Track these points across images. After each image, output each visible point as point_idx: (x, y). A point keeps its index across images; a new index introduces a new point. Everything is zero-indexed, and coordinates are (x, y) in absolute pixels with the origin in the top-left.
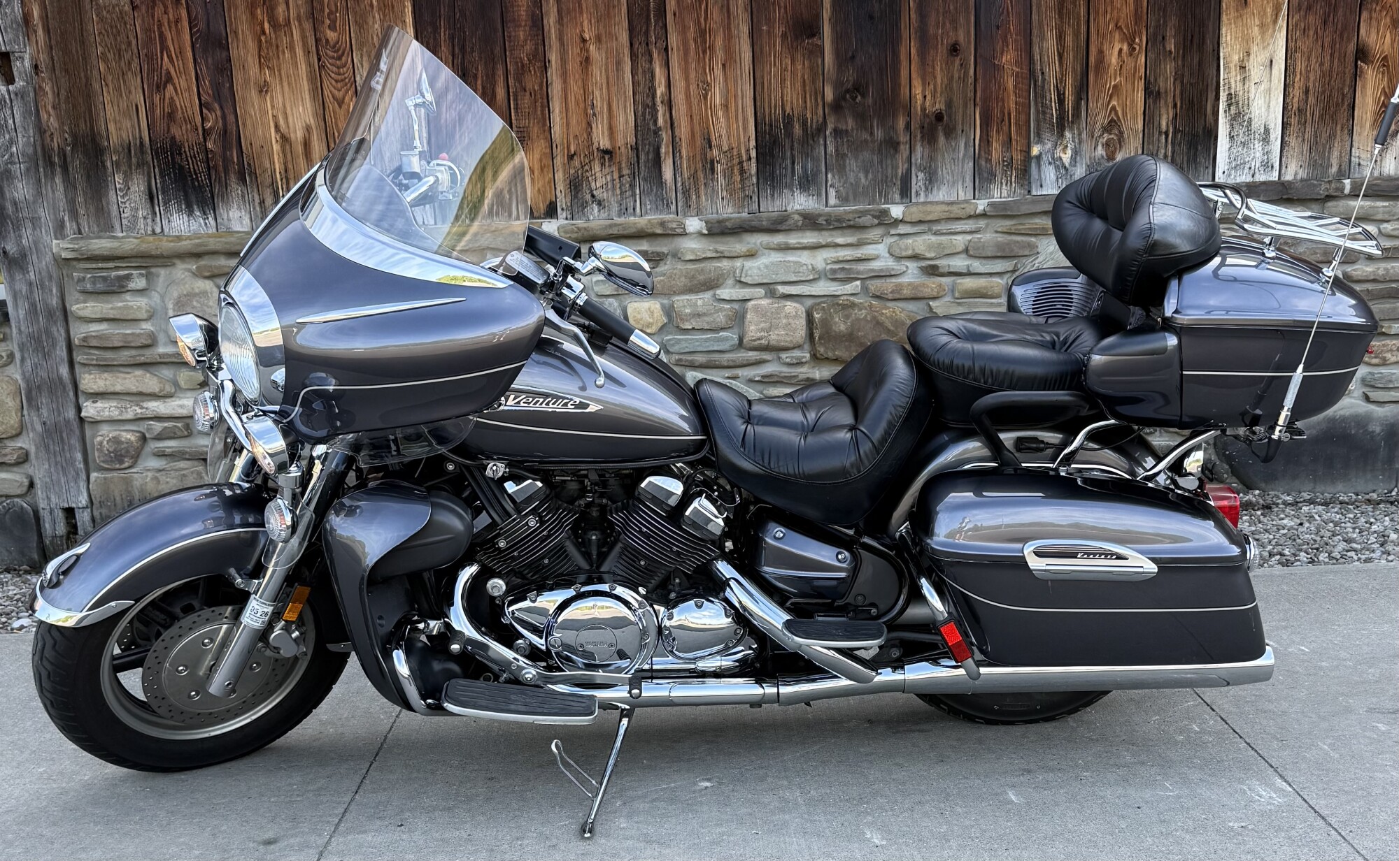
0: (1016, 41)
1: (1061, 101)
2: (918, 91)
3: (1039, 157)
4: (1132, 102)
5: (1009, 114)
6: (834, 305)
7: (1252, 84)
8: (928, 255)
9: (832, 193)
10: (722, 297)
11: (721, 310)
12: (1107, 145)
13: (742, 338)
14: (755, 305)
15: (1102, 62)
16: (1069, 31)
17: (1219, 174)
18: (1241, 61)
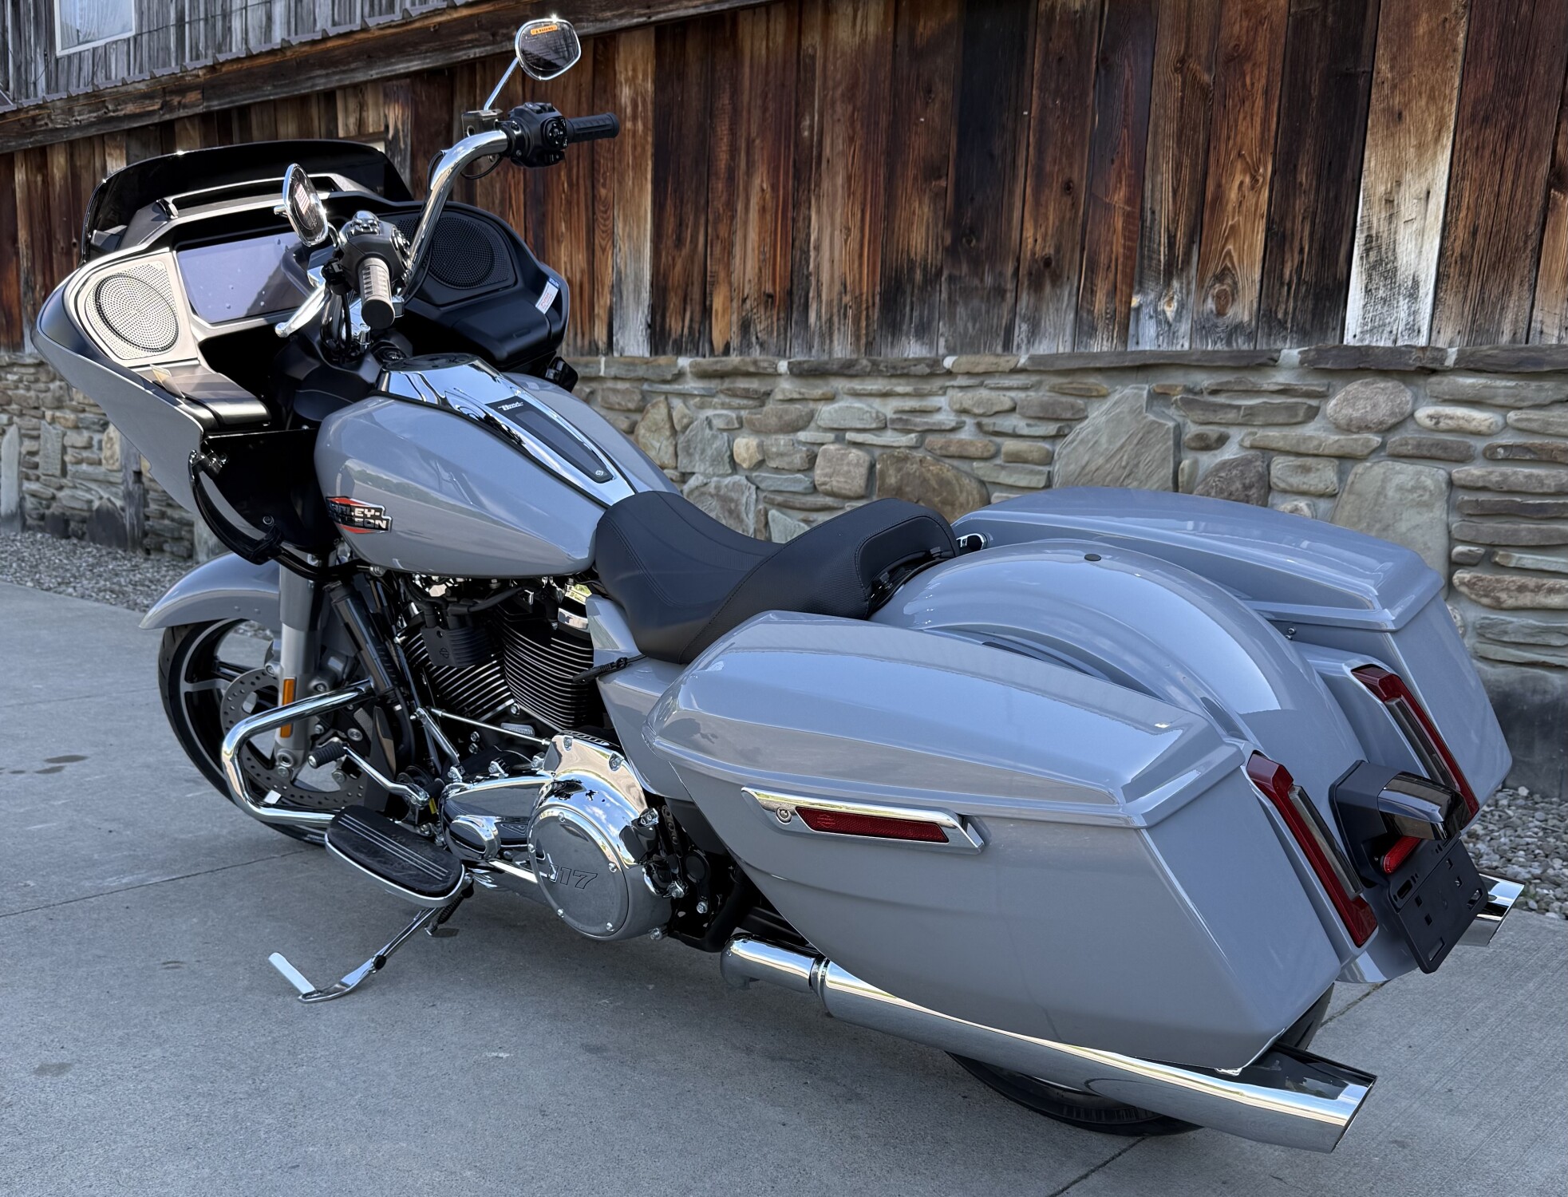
0: (1129, 177)
1: (1171, 244)
2: (1029, 233)
3: (1138, 309)
4: (1251, 246)
5: (1117, 260)
6: (893, 457)
7: (1402, 225)
8: (983, 412)
11: (798, 451)
12: (1218, 297)
13: (813, 482)
14: (825, 450)
15: (1219, 198)
16: (1187, 162)
17: (1348, 338)
18: (1389, 193)
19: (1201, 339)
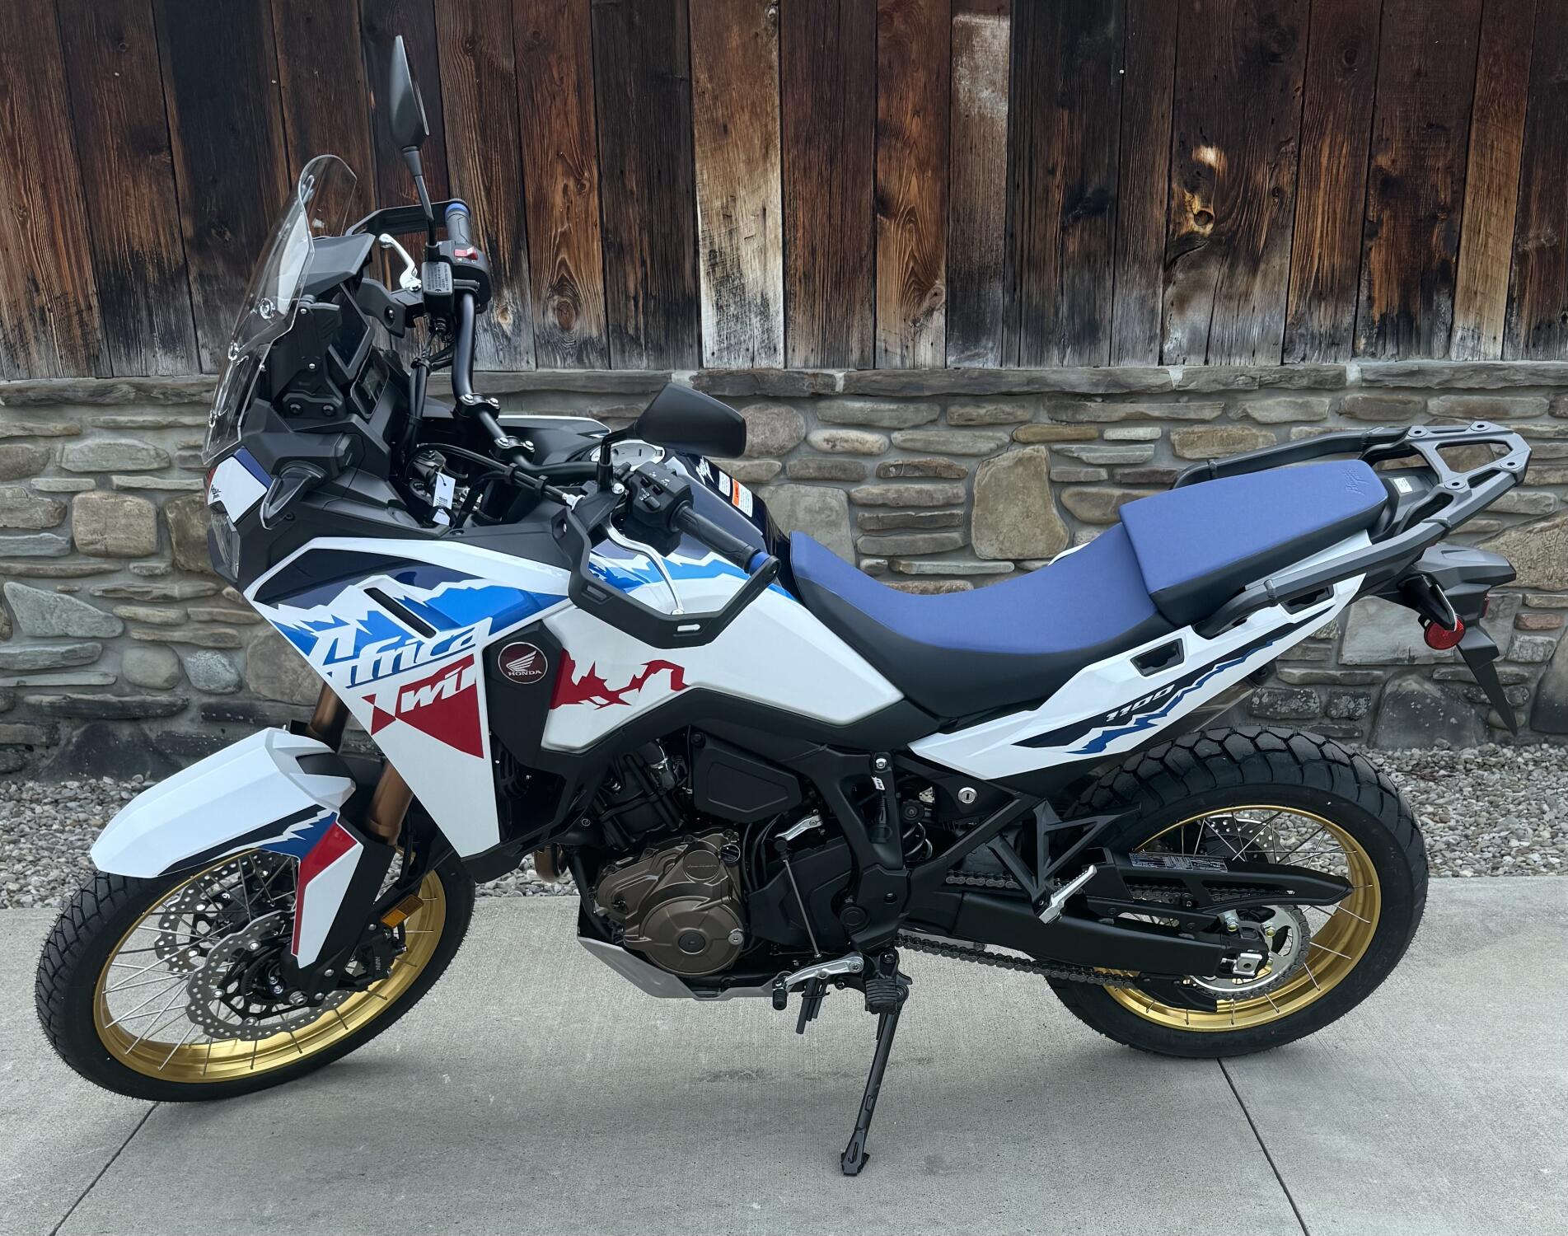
4: (587, 255)
6: (189, 502)
7: (742, 240)
9: (205, 355)
10: (38, 487)
11: (39, 504)
12: (559, 310)
13: (72, 542)
14: (83, 499)
15: (542, 203)
16: (496, 157)
17: (707, 355)
18: (725, 207)
19: (547, 355)
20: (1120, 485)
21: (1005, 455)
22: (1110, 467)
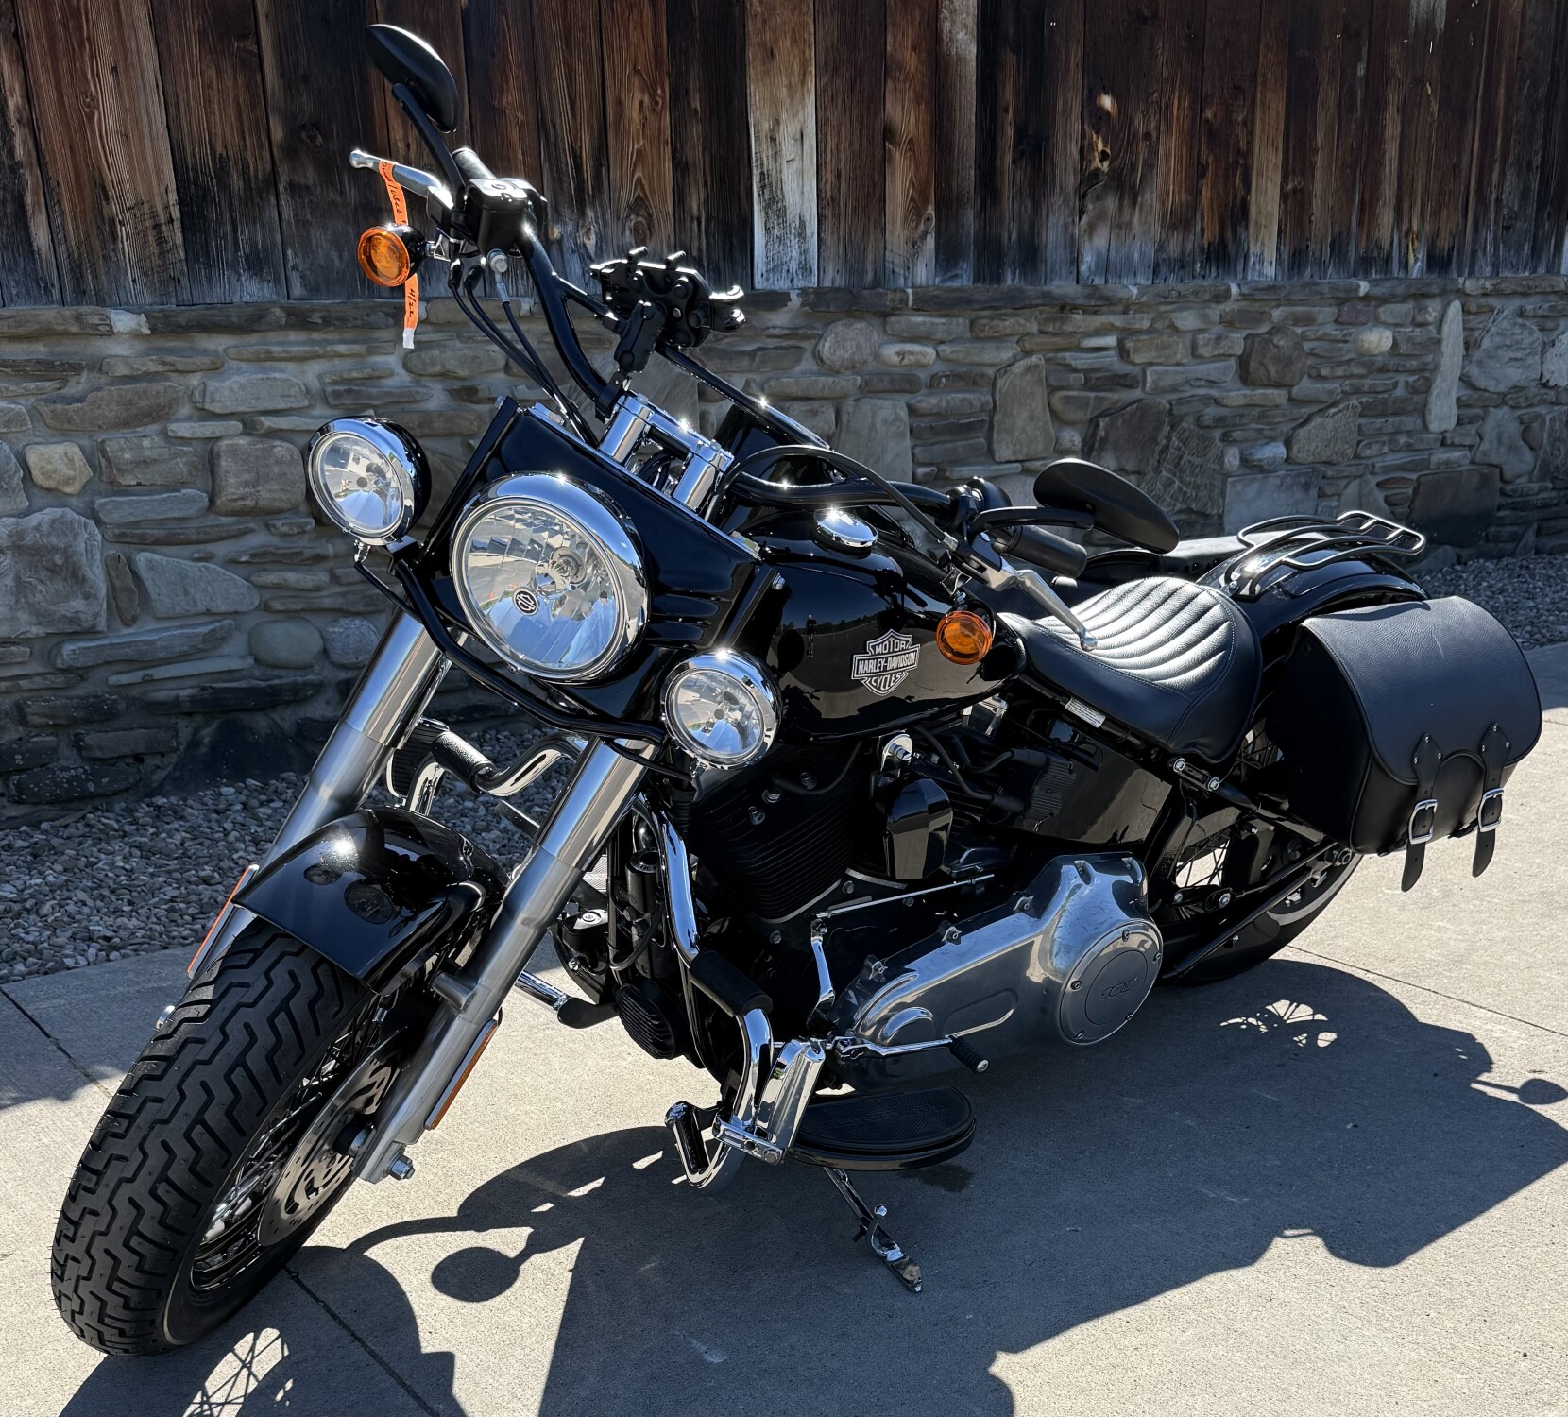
0: (518, 77)
1: (578, 166)
2: (398, 136)
3: (560, 242)
4: (659, 173)
8: (462, 373)
9: (296, 279)
10: (179, 434)
11: (179, 454)
12: (635, 230)
13: (212, 498)
14: (230, 446)
15: (622, 114)
16: (580, 69)
17: (757, 277)
18: (772, 131)
20: (1093, 389)
21: (1018, 364)
22: (1087, 372)
